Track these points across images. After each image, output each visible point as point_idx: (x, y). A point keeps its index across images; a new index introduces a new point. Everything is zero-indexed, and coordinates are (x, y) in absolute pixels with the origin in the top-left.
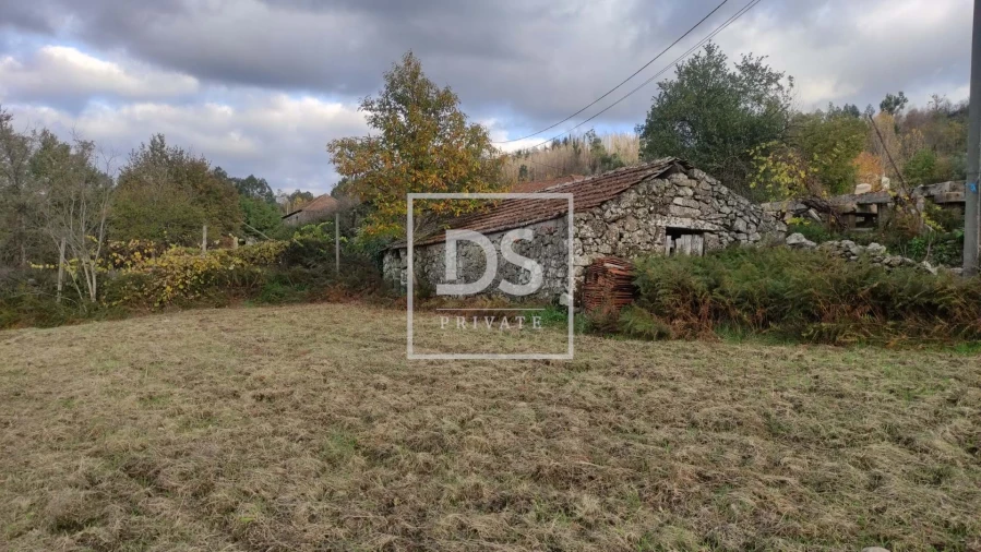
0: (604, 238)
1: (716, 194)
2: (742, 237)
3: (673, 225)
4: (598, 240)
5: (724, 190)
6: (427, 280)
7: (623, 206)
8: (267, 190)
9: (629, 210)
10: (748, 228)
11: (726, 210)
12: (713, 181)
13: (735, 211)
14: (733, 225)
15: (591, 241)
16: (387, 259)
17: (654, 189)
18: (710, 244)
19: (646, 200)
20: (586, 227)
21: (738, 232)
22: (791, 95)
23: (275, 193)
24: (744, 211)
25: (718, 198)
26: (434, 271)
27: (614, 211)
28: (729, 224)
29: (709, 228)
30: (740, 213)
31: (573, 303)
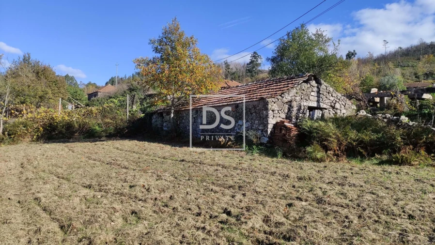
0: (282, 110)
1: (328, 91)
2: (338, 111)
3: (310, 105)
4: (280, 111)
5: (331, 89)
6: (179, 127)
7: (290, 95)
8: (75, 82)
9: (293, 98)
10: (341, 107)
11: (332, 99)
12: (327, 85)
13: (335, 99)
14: (335, 105)
15: (277, 112)
16: (154, 117)
17: (304, 88)
18: (325, 114)
19: (300, 93)
20: (275, 105)
21: (337, 109)
22: (338, 48)
23: (79, 83)
24: (339, 99)
25: (328, 93)
26: (183, 123)
27: (287, 97)
28: (333, 105)
29: (325, 107)
30: (338, 100)
31: (268, 142)
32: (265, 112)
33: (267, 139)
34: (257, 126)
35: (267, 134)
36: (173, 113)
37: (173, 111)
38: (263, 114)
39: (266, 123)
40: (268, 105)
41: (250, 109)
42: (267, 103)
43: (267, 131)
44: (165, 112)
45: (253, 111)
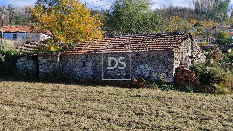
1: (195, 45)
2: (199, 60)
3: (189, 55)
11: (197, 51)
14: (198, 56)
15: (177, 59)
17: (187, 43)
19: (186, 46)
20: (176, 54)
21: (199, 58)
29: (194, 57)
30: (199, 52)
31: (173, 82)
32: (170, 60)
33: (173, 80)
34: (160, 70)
35: (172, 76)
36: (60, 57)
37: (59, 55)
38: (168, 61)
39: (171, 67)
40: (173, 54)
41: (153, 57)
42: (172, 53)
43: (172, 74)
44: (40, 56)
45: (156, 59)
